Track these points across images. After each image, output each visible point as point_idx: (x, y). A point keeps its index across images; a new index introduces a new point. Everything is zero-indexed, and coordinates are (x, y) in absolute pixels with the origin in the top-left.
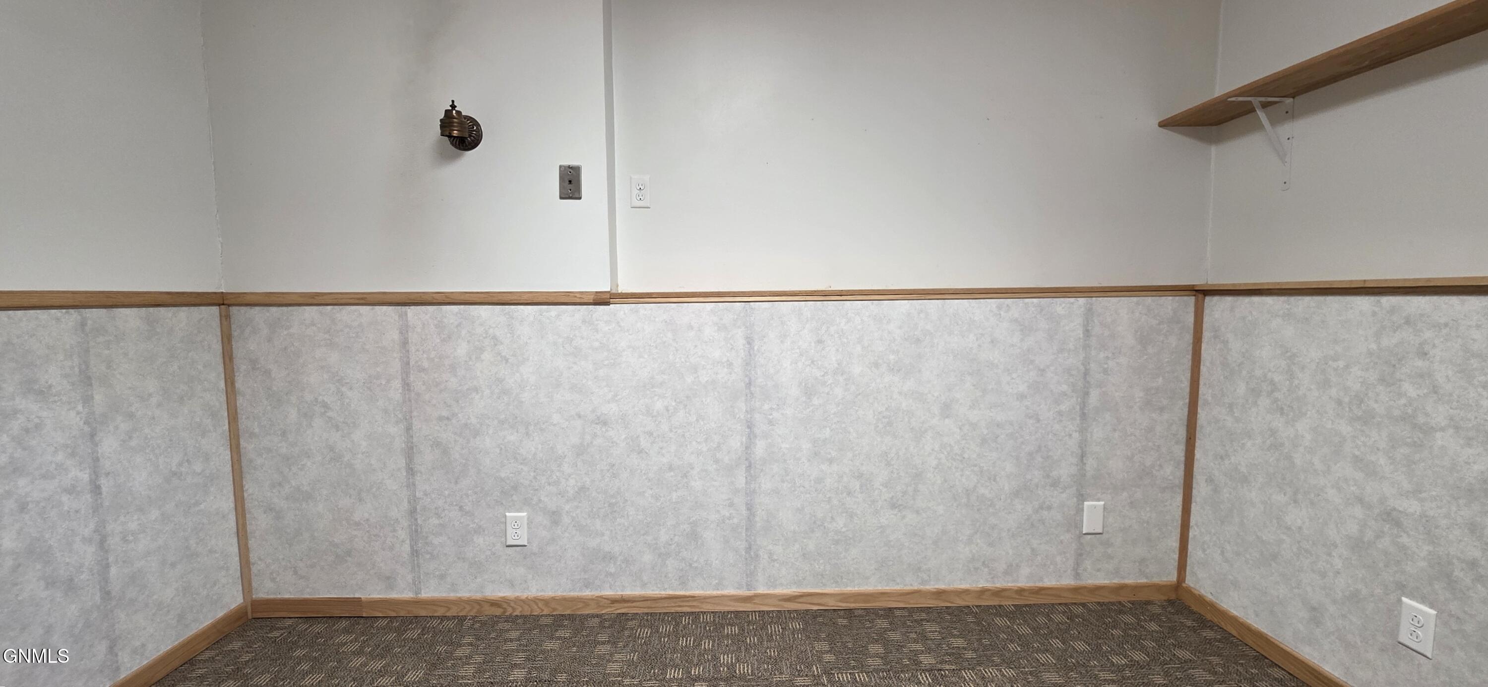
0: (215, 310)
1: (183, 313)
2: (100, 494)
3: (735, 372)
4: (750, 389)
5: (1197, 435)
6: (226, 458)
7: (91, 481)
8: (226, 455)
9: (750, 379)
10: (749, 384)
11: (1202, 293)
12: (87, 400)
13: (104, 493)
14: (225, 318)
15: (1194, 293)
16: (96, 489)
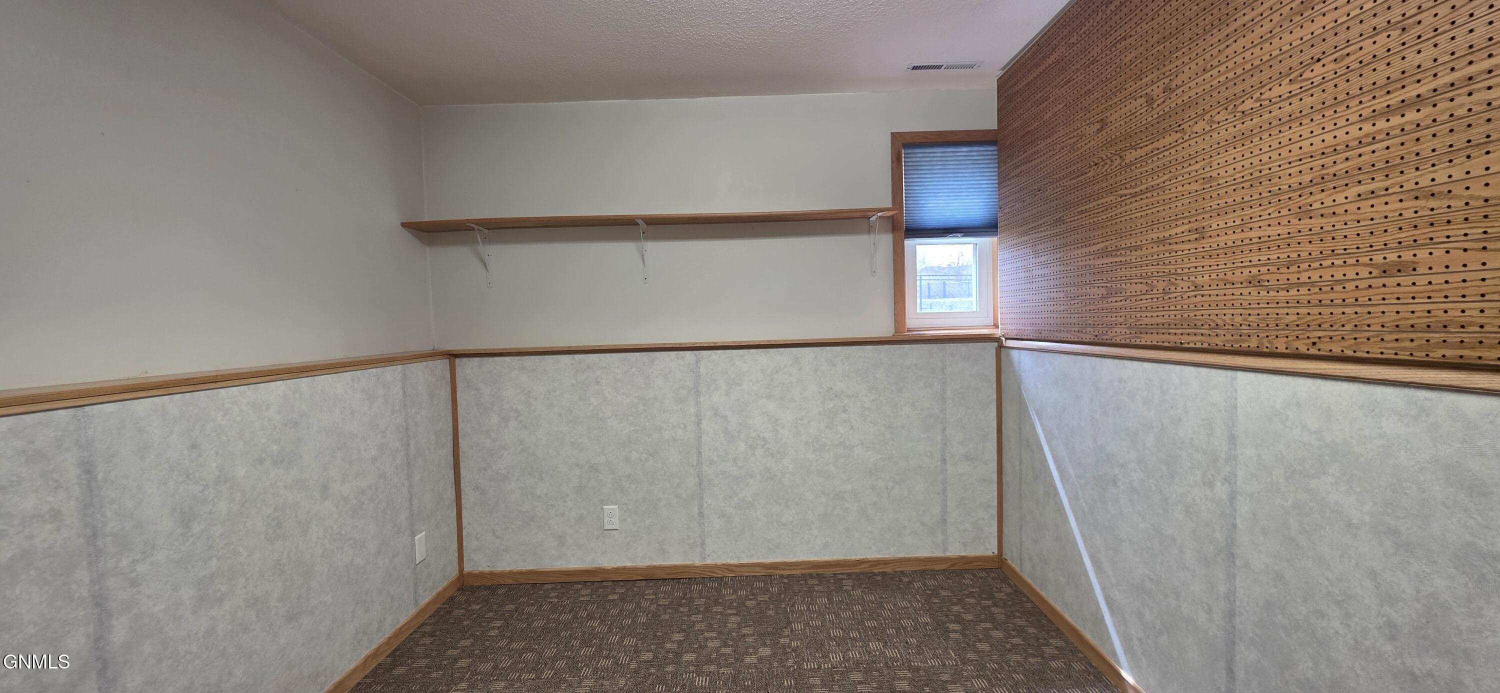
3: (67, 525)
4: (94, 544)
5: (461, 459)
9: (94, 527)
10: (93, 537)
11: (453, 356)
15: (449, 357)
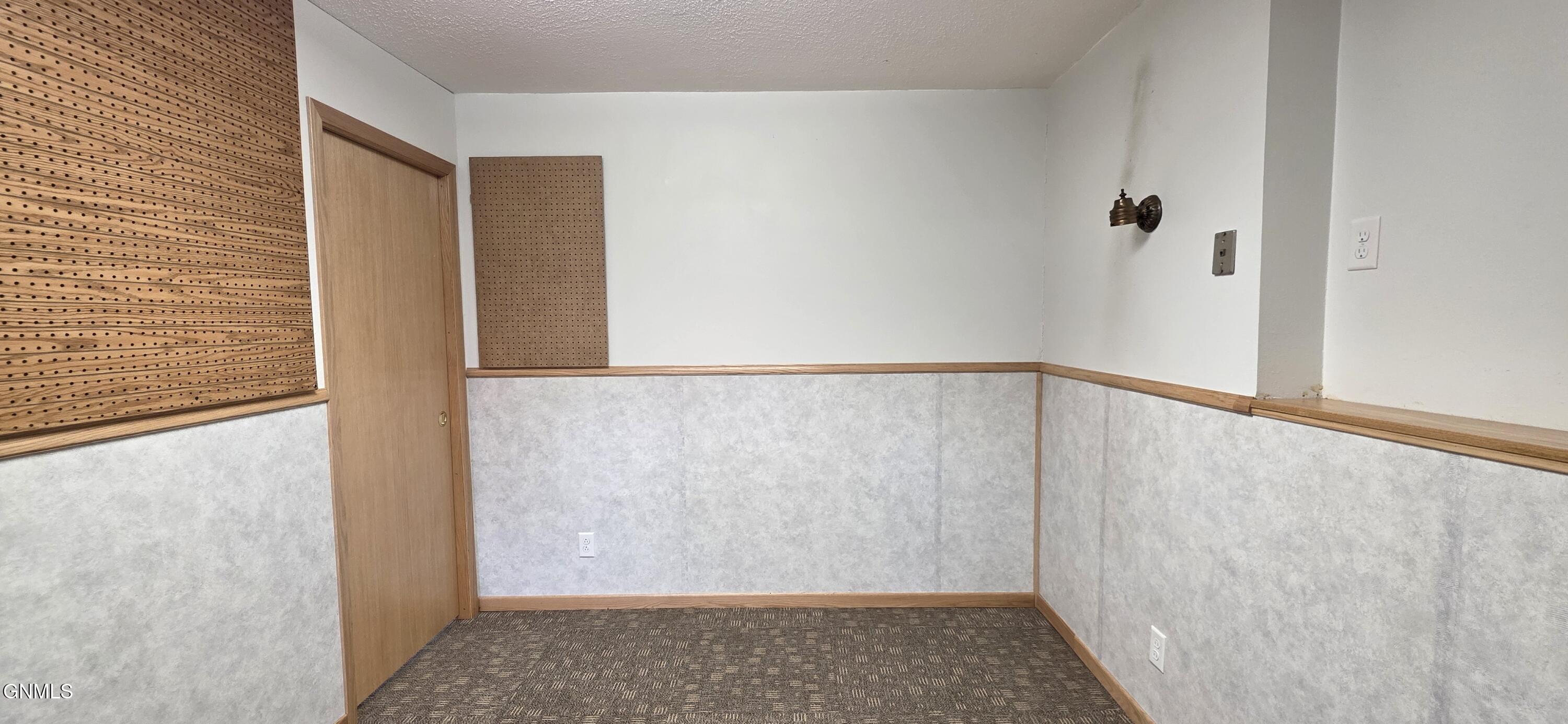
0: (1034, 375)
1: (1007, 377)
2: (940, 481)
3: (1418, 580)
4: (1446, 625)
6: (1031, 483)
7: (936, 472)
8: (1032, 481)
9: (1448, 605)
10: (1445, 615)
12: (939, 425)
13: (942, 482)
14: (1040, 381)
16: (939, 478)
